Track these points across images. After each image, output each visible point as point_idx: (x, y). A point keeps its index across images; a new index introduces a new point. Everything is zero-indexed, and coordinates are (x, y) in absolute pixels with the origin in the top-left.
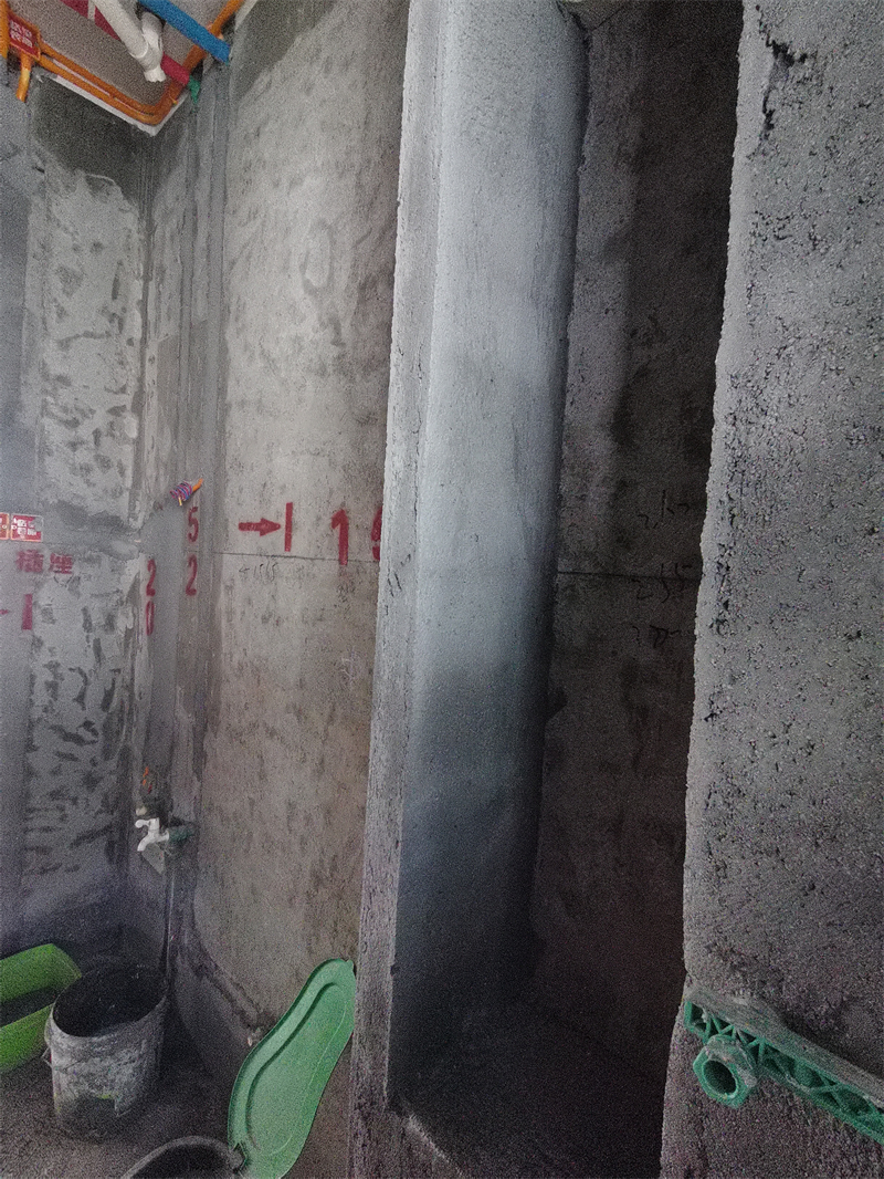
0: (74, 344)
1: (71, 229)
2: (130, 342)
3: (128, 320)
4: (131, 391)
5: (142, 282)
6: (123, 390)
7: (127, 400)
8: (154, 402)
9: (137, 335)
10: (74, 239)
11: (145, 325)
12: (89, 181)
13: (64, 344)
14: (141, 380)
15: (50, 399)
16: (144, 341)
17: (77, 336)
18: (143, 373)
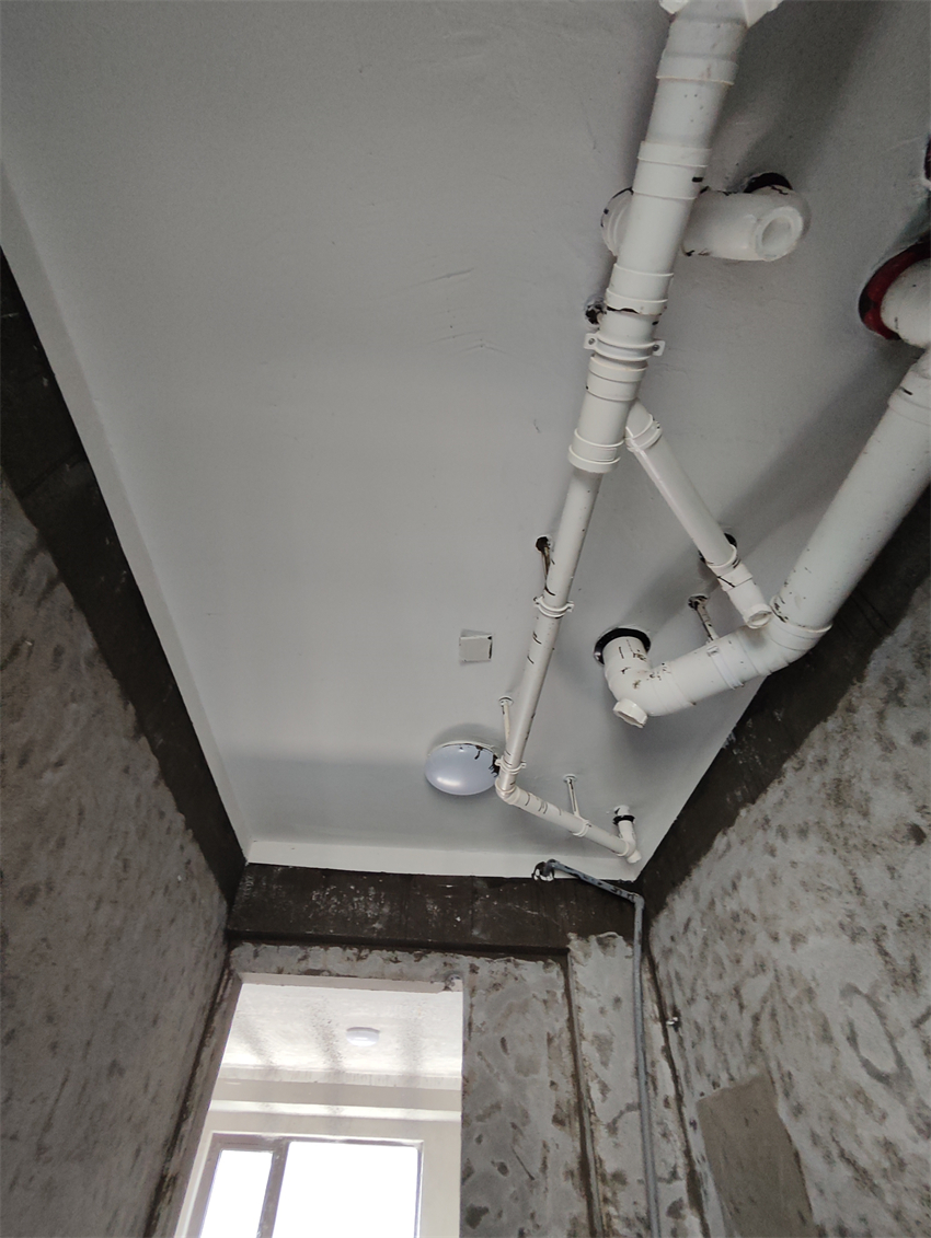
0: (620, 1124)
1: (595, 993)
2: (667, 1103)
3: (659, 1076)
4: (681, 1172)
5: (659, 1025)
6: (674, 1175)
7: (680, 1188)
8: (710, 1187)
9: (671, 1093)
10: (599, 1001)
11: (676, 1078)
12: (600, 942)
13: (613, 1128)
14: (687, 1153)
15: (612, 1210)
16: (679, 1097)
17: (622, 1113)
18: (687, 1141)
